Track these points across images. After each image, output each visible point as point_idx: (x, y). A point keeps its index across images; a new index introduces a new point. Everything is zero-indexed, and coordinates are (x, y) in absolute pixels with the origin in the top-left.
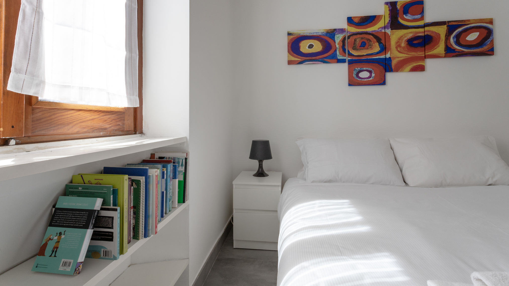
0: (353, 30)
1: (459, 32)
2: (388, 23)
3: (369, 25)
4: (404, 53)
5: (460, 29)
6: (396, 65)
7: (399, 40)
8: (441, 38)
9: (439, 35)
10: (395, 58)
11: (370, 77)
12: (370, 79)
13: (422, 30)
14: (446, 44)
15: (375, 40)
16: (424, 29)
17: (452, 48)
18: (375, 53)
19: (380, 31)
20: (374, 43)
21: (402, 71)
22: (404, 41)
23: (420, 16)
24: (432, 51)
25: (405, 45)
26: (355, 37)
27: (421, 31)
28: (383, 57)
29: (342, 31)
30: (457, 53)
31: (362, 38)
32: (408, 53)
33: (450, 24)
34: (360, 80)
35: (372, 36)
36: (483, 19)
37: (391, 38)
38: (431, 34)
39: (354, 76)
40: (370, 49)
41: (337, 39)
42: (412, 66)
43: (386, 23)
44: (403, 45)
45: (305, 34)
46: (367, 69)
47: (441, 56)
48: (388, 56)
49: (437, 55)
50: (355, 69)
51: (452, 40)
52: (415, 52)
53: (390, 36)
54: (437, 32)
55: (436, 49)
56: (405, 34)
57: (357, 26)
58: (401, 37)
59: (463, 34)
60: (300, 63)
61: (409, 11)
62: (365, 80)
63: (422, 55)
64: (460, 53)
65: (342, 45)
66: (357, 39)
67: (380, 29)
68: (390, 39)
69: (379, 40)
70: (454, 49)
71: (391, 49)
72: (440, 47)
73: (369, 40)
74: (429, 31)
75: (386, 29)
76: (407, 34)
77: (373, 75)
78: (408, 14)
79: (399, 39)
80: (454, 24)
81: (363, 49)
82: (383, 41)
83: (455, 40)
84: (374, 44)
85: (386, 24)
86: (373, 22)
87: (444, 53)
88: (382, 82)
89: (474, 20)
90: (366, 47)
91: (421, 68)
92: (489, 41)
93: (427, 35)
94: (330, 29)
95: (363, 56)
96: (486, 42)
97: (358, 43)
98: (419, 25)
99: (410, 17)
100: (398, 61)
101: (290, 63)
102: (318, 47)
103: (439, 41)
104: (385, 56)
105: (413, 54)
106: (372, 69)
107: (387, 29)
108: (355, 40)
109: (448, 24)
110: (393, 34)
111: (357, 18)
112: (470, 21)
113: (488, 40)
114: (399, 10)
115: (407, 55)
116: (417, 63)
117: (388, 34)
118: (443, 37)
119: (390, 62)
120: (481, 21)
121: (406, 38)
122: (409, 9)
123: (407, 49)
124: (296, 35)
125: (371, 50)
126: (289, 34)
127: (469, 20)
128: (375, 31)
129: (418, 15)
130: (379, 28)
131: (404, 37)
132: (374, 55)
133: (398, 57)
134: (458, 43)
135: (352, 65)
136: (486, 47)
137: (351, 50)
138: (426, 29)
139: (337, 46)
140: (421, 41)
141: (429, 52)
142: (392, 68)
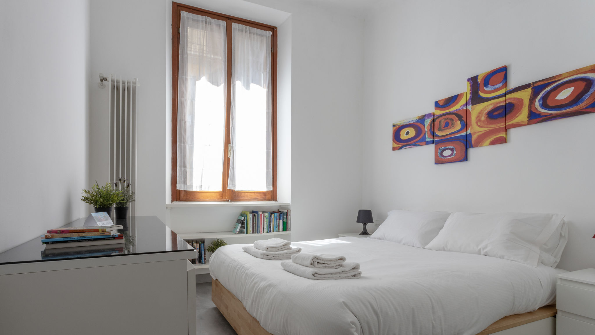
0: (439, 112)
1: (546, 92)
2: (469, 99)
3: (452, 105)
4: (484, 127)
5: (548, 89)
6: (476, 140)
7: (479, 115)
8: (524, 103)
9: (522, 100)
10: (474, 133)
11: (452, 155)
12: (452, 157)
13: (503, 99)
14: (530, 109)
15: (457, 119)
16: (506, 98)
17: (538, 113)
18: (457, 130)
19: (462, 109)
20: (456, 122)
21: (482, 146)
22: (484, 114)
23: (501, 84)
24: (513, 120)
25: (485, 118)
26: (440, 119)
27: (502, 101)
28: (464, 133)
29: (429, 115)
30: (543, 118)
31: (446, 119)
32: (488, 126)
33: (536, 85)
34: (444, 158)
35: (454, 116)
36: (581, 69)
38: (513, 102)
39: (439, 155)
40: (452, 128)
41: (426, 124)
42: (491, 139)
43: (468, 99)
44: (483, 118)
45: (404, 124)
46: (450, 147)
47: (524, 124)
48: (469, 132)
49: (519, 123)
50: (440, 149)
51: (537, 104)
52: (495, 124)
53: (471, 112)
54: (519, 97)
55: (517, 117)
56: (485, 107)
57: (443, 108)
58: (482, 110)
59: (552, 94)
60: (400, 148)
61: (490, 82)
62: (448, 158)
63: (502, 127)
64: (547, 117)
65: (429, 128)
66: (442, 120)
67: (462, 107)
68: (471, 115)
69: (459, 117)
70: (539, 113)
71: (471, 124)
72: (523, 114)
73: (452, 119)
74: (510, 99)
75: (467, 106)
76: (487, 107)
77: (455, 152)
78: (488, 86)
79: (480, 113)
80: (541, 84)
81: (447, 129)
82: (464, 119)
83: (541, 103)
85: (467, 101)
86: (456, 101)
87: (527, 119)
88: (463, 158)
89: (567, 73)
90: (449, 127)
91: (503, 141)
92: (588, 95)
93: (509, 103)
94: (422, 116)
95: (447, 135)
96: (584, 97)
97: (442, 124)
98: (500, 95)
99: (490, 88)
100: (478, 136)
101: (394, 149)
102: (412, 132)
103: (522, 107)
104: (466, 133)
105: (493, 126)
106: (453, 147)
107: (468, 105)
108: (440, 122)
109: (534, 85)
110: (473, 110)
111: (442, 101)
112: (563, 75)
113: (586, 94)
114: (479, 84)
115: (487, 129)
116: (498, 135)
117: (469, 110)
118: (526, 102)
119: (471, 138)
120: (578, 71)
121: (486, 111)
122: (489, 80)
123: (486, 122)
124: (398, 126)
125: (454, 128)
126: (394, 126)
127: (560, 75)
128: (457, 110)
129: (499, 84)
130: (461, 106)
131: (484, 110)
132: (456, 133)
133: (478, 132)
134: (544, 105)
135: (437, 145)
136: (583, 103)
137: (437, 131)
138: (508, 96)
139: (426, 130)
140: (501, 112)
141: (509, 122)
142: (472, 144)
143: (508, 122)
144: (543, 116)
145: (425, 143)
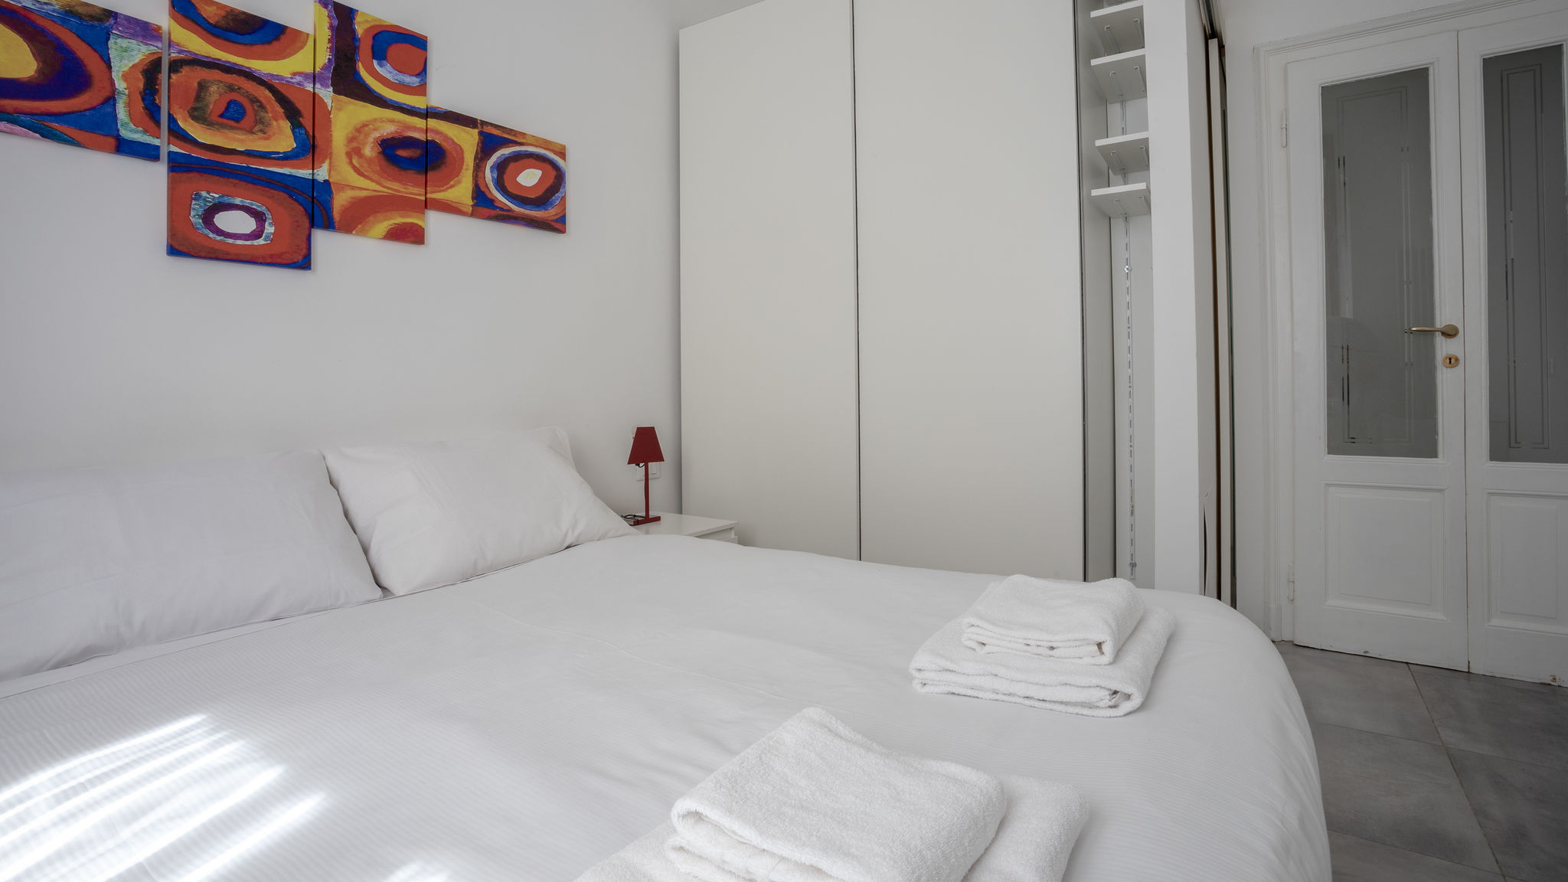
0: (196, 44)
1: (503, 158)
2: (325, 68)
3: (258, 48)
4: (372, 180)
5: (506, 152)
6: (346, 211)
8: (465, 160)
9: (462, 150)
10: (342, 187)
11: (257, 234)
12: (255, 243)
13: (419, 122)
14: (476, 181)
15: (279, 110)
16: (427, 123)
17: (489, 196)
18: (279, 153)
19: (297, 84)
20: (276, 120)
21: (363, 233)
22: (371, 140)
23: (417, 79)
24: (444, 191)
25: (374, 154)
26: (203, 74)
27: (418, 126)
28: (305, 173)
29: (145, 31)
30: (498, 212)
31: (231, 88)
32: (382, 179)
33: (488, 129)
34: (218, 238)
35: (267, 92)
36: (550, 142)
37: (333, 120)
38: (443, 143)
39: (197, 221)
40: (260, 135)
41: (121, 57)
42: (391, 222)
43: (320, 63)
44: (368, 151)
46: (247, 202)
47: (464, 210)
48: (322, 174)
49: (454, 205)
50: (198, 197)
51: (488, 175)
52: (400, 182)
53: (330, 113)
54: (456, 140)
55: (452, 187)
56: (375, 120)
57: (214, 34)
58: (365, 125)
59: (512, 167)
61: (388, 55)
62: (239, 242)
63: (418, 197)
64: (505, 213)
65: (141, 85)
66: (212, 83)
67: (298, 79)
68: (329, 120)
69: (292, 113)
70: (493, 198)
71: (331, 153)
72: (462, 185)
73: (258, 101)
74: (437, 132)
75: (318, 86)
76: (381, 122)
77: (269, 229)
78: (385, 62)
79: (358, 130)
80: (494, 133)
81: (232, 128)
82: (306, 121)
83: (495, 176)
84: (275, 123)
85: (318, 69)
86: (276, 44)
87: (471, 203)
88: (301, 258)
89: (533, 136)
90: (245, 123)
91: (413, 235)
92: (559, 196)
93: (433, 142)
95: (233, 152)
96: (554, 198)
97: (212, 99)
98: (414, 107)
99: (390, 72)
100: (352, 198)
103: (461, 167)
104: (313, 174)
105: (395, 188)
106: (264, 208)
107: (322, 85)
108: (202, 86)
109: (482, 128)
110: (339, 109)
111: (215, 8)
112: (526, 136)
113: (557, 195)
114: (359, 39)
116: (406, 217)
117: (324, 104)
118: (469, 159)
119: (328, 198)
120: (546, 144)
121: (377, 134)
122: (388, 47)
123: (379, 168)
125: (266, 139)
127: (523, 134)
128: (280, 77)
129: (413, 76)
130: (295, 74)
131: (371, 126)
132: (274, 158)
133: (353, 188)
134: (500, 184)
135: (184, 176)
136: (553, 210)
137: (185, 121)
138: (433, 123)
139: (121, 85)
140: (416, 155)
141: (435, 192)
142: (333, 219)
143: (432, 192)
144: (498, 207)
145: (112, 141)
